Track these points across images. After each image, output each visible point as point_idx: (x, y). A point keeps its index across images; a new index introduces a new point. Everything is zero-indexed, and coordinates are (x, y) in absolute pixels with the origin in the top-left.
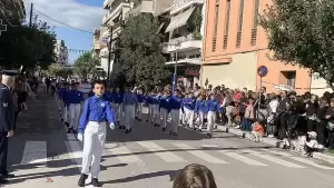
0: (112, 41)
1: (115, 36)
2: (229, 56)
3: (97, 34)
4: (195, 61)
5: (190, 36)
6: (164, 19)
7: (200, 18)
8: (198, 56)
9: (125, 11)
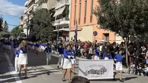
0: (29, 21)
1: (30, 19)
2: (81, 27)
3: (22, 18)
4: (67, 30)
5: (64, 19)
6: (53, 11)
7: (68, 11)
8: (68, 27)
9: (35, 7)
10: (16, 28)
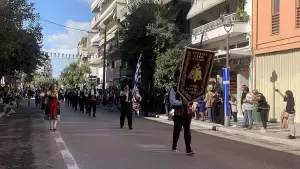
0: (106, 43)
10: (71, 66)
